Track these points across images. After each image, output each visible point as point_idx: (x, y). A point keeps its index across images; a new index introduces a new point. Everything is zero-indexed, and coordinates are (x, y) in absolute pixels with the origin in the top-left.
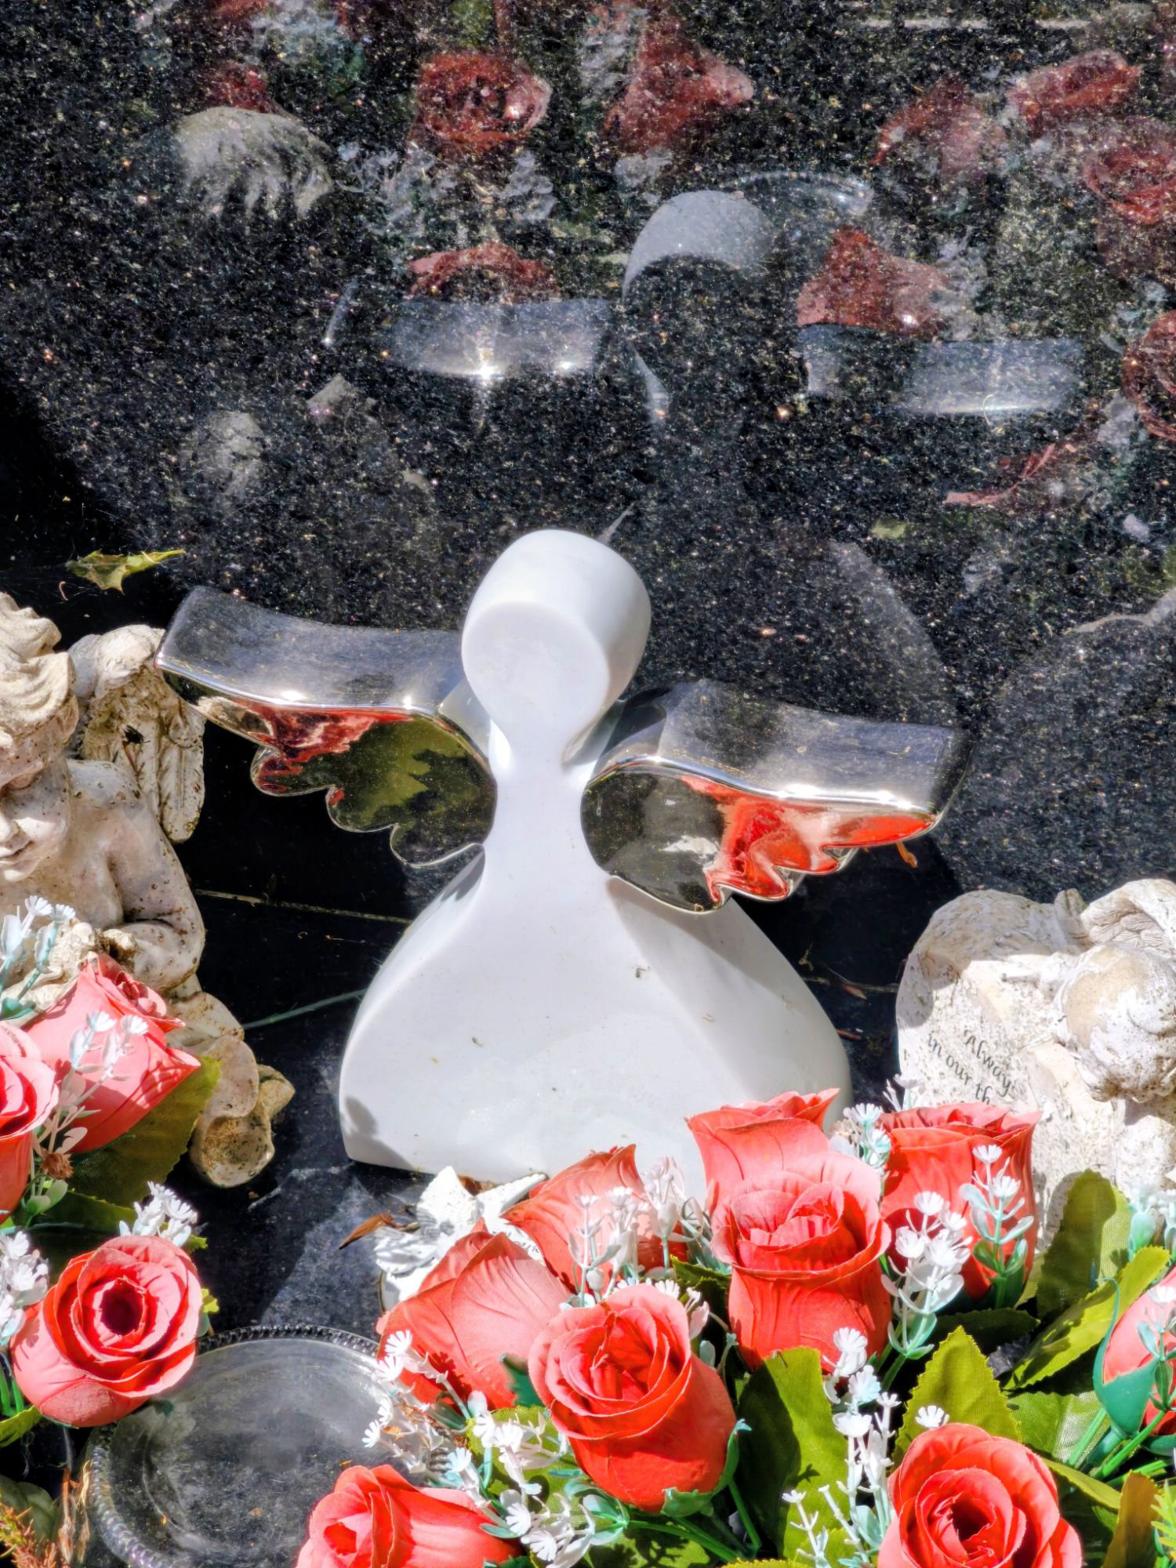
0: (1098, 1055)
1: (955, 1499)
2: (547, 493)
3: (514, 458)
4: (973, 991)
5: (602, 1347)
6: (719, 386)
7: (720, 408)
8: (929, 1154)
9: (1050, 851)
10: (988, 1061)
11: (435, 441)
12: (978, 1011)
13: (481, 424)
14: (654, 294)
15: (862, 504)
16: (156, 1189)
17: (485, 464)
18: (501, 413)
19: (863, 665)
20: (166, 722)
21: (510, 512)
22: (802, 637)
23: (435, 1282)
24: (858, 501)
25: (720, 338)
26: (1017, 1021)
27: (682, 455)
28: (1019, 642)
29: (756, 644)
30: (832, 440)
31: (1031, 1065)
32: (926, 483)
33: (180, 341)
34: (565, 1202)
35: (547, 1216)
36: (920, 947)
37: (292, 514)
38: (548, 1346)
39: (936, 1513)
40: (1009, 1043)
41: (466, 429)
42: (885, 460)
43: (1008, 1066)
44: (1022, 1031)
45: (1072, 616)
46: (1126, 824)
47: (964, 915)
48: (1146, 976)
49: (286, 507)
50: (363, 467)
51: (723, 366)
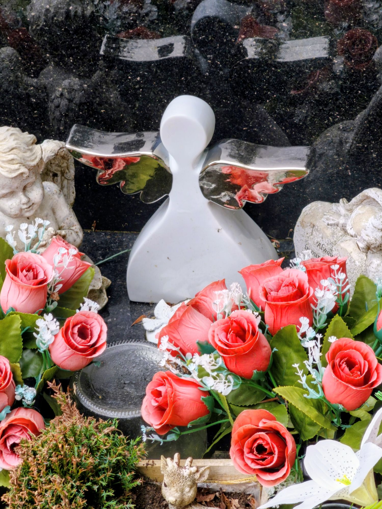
0: (364, 238)
1: (346, 359)
2: (175, 90)
3: (165, 80)
4: (319, 229)
5: (230, 330)
6: (227, 51)
7: (228, 58)
8: (317, 270)
9: (334, 190)
10: (325, 250)
11: (141, 77)
12: (321, 235)
13: (155, 70)
14: (206, 24)
15: (272, 85)
16: (86, 299)
17: (156, 83)
18: (161, 66)
19: (275, 137)
20: (63, 172)
21: (164, 98)
22: (256, 129)
23: (173, 320)
24: (271, 84)
25: (227, 36)
26: (333, 237)
27: (217, 75)
28: (322, 124)
29: (241, 133)
30: (262, 65)
31: (339, 249)
32: (292, 77)
33: (61, 52)
34: (207, 297)
35: (202, 302)
36: (300, 219)
37: (97, 104)
38: (214, 331)
39: (341, 363)
40: (331, 243)
41: (150, 72)
42: (279, 70)
43: (332, 250)
44: (335, 239)
45: (338, 115)
46: (356, 179)
47: (313, 208)
48: (376, 212)
49: (95, 102)
50: (118, 87)
51: (228, 44)
